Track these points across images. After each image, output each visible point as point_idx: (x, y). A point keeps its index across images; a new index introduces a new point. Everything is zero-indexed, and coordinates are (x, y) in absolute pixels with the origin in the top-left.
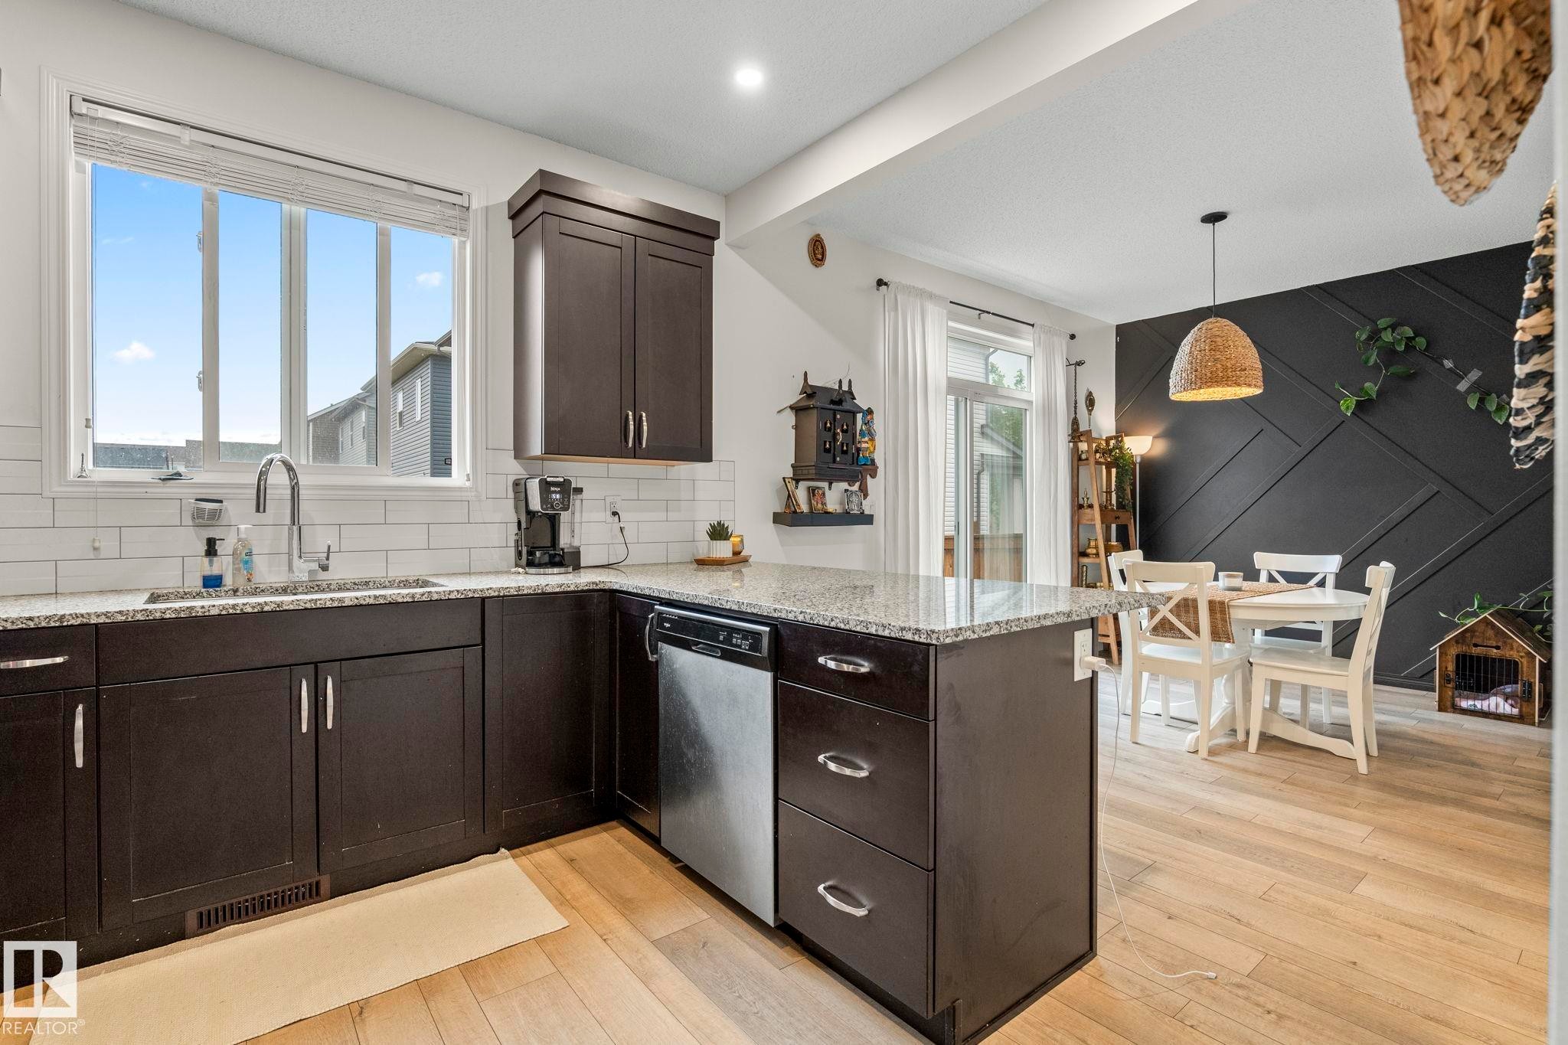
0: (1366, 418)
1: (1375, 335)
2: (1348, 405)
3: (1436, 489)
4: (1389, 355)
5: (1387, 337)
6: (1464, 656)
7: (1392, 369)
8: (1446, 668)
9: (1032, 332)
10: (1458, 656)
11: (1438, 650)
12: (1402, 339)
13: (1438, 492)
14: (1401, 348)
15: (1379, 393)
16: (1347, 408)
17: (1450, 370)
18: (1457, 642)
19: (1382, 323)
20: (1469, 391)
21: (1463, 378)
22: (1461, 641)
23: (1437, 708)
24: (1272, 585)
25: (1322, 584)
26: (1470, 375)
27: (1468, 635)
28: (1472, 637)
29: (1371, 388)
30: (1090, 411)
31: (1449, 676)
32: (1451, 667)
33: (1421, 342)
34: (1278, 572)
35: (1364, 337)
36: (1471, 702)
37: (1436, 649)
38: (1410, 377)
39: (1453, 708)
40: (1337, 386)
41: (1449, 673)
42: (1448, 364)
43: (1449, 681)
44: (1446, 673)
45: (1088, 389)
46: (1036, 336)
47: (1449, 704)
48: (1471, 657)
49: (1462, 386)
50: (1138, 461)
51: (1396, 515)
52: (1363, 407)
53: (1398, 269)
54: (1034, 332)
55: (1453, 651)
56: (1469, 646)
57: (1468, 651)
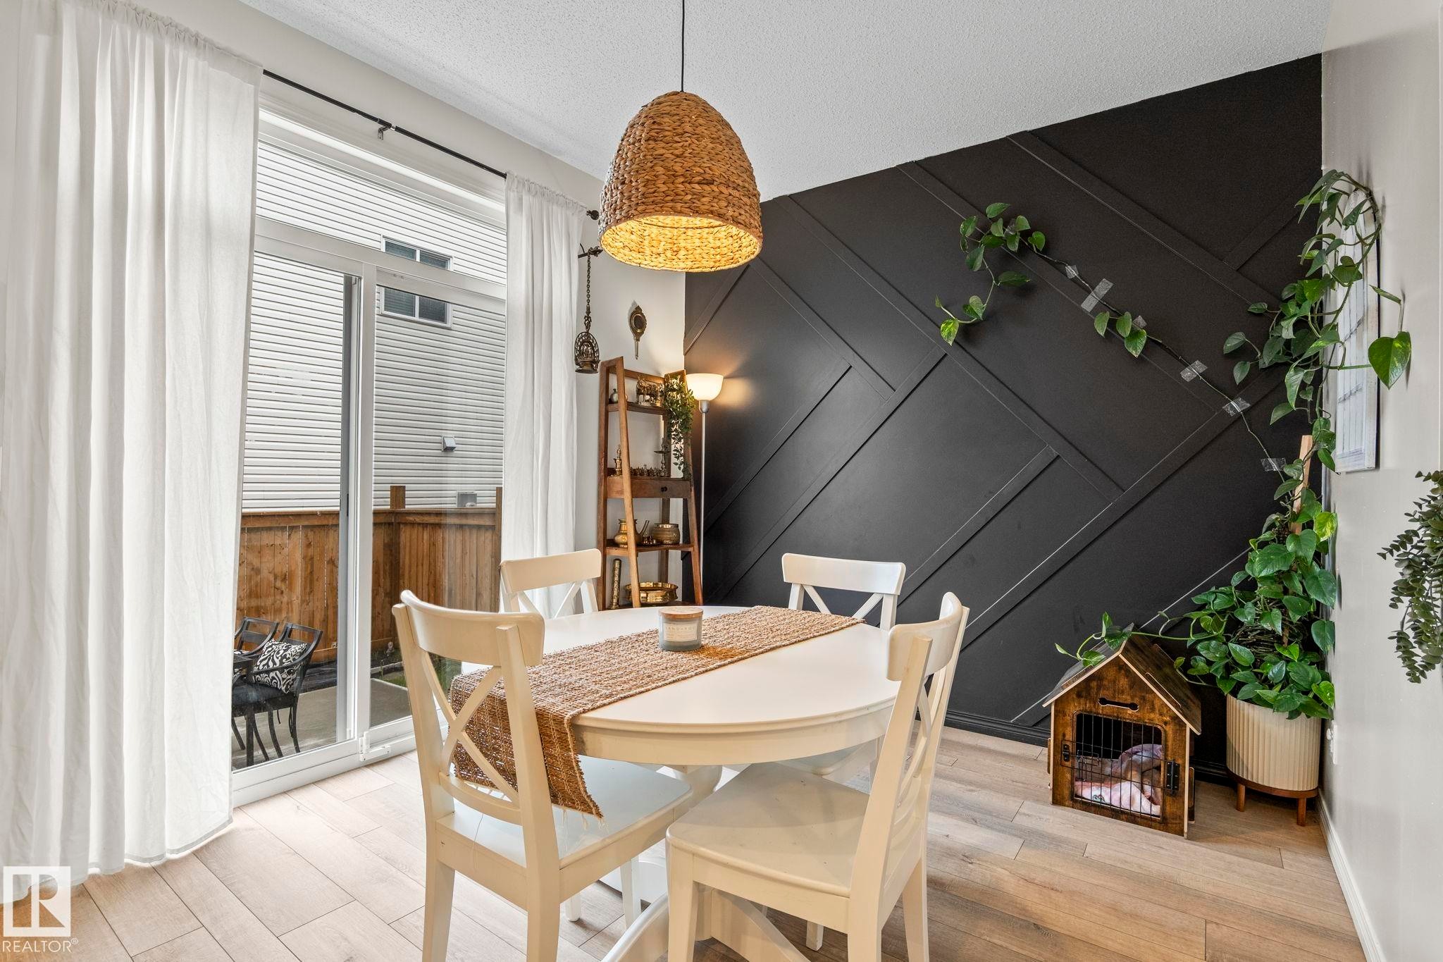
0: (973, 351)
1: (985, 228)
2: (950, 330)
3: (1055, 453)
4: (1002, 258)
5: (997, 230)
6: (1088, 717)
7: (1003, 278)
8: (1064, 735)
9: (504, 187)
10: (1079, 717)
11: (1053, 707)
12: (1016, 234)
13: (1058, 456)
14: (1014, 247)
15: (989, 315)
16: (949, 334)
17: (1074, 280)
18: (1079, 696)
19: (992, 210)
20: (1096, 311)
21: (1089, 292)
22: (1084, 694)
23: (1051, 799)
24: (806, 614)
25: (873, 619)
26: (1097, 287)
27: (1094, 684)
28: (1099, 687)
29: (977, 305)
30: (638, 336)
31: (1066, 748)
32: (1070, 734)
33: (1039, 238)
34: (816, 588)
35: (970, 231)
36: (1096, 792)
37: (1050, 705)
38: (1025, 291)
39: (1072, 799)
40: (938, 304)
41: (1068, 743)
42: (1072, 272)
43: (1067, 758)
44: (1063, 743)
45: (634, 303)
46: (513, 195)
47: (1066, 792)
48: (1098, 719)
49: (1089, 304)
50: (704, 409)
51: (1008, 488)
52: (968, 333)
53: (1013, 136)
54: (509, 188)
55: (1074, 709)
56: (1095, 703)
57: (1094, 710)
